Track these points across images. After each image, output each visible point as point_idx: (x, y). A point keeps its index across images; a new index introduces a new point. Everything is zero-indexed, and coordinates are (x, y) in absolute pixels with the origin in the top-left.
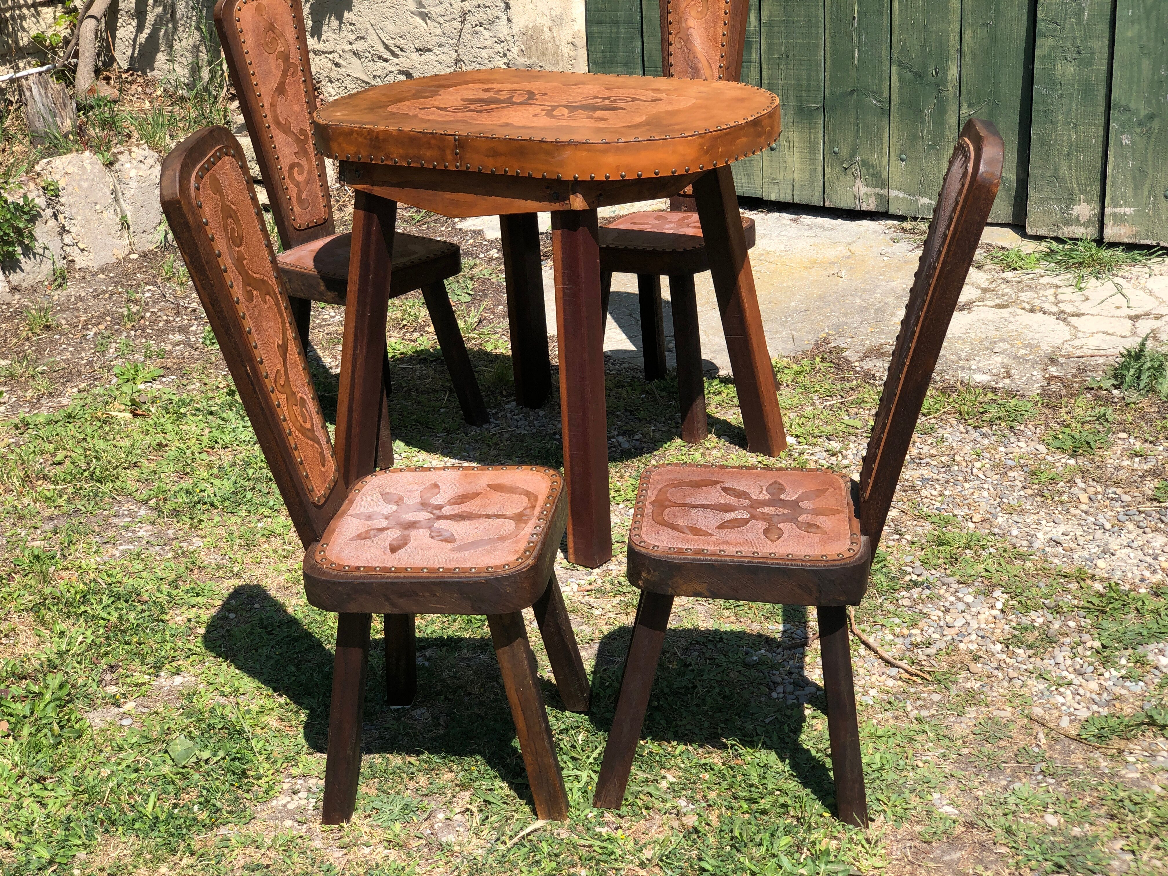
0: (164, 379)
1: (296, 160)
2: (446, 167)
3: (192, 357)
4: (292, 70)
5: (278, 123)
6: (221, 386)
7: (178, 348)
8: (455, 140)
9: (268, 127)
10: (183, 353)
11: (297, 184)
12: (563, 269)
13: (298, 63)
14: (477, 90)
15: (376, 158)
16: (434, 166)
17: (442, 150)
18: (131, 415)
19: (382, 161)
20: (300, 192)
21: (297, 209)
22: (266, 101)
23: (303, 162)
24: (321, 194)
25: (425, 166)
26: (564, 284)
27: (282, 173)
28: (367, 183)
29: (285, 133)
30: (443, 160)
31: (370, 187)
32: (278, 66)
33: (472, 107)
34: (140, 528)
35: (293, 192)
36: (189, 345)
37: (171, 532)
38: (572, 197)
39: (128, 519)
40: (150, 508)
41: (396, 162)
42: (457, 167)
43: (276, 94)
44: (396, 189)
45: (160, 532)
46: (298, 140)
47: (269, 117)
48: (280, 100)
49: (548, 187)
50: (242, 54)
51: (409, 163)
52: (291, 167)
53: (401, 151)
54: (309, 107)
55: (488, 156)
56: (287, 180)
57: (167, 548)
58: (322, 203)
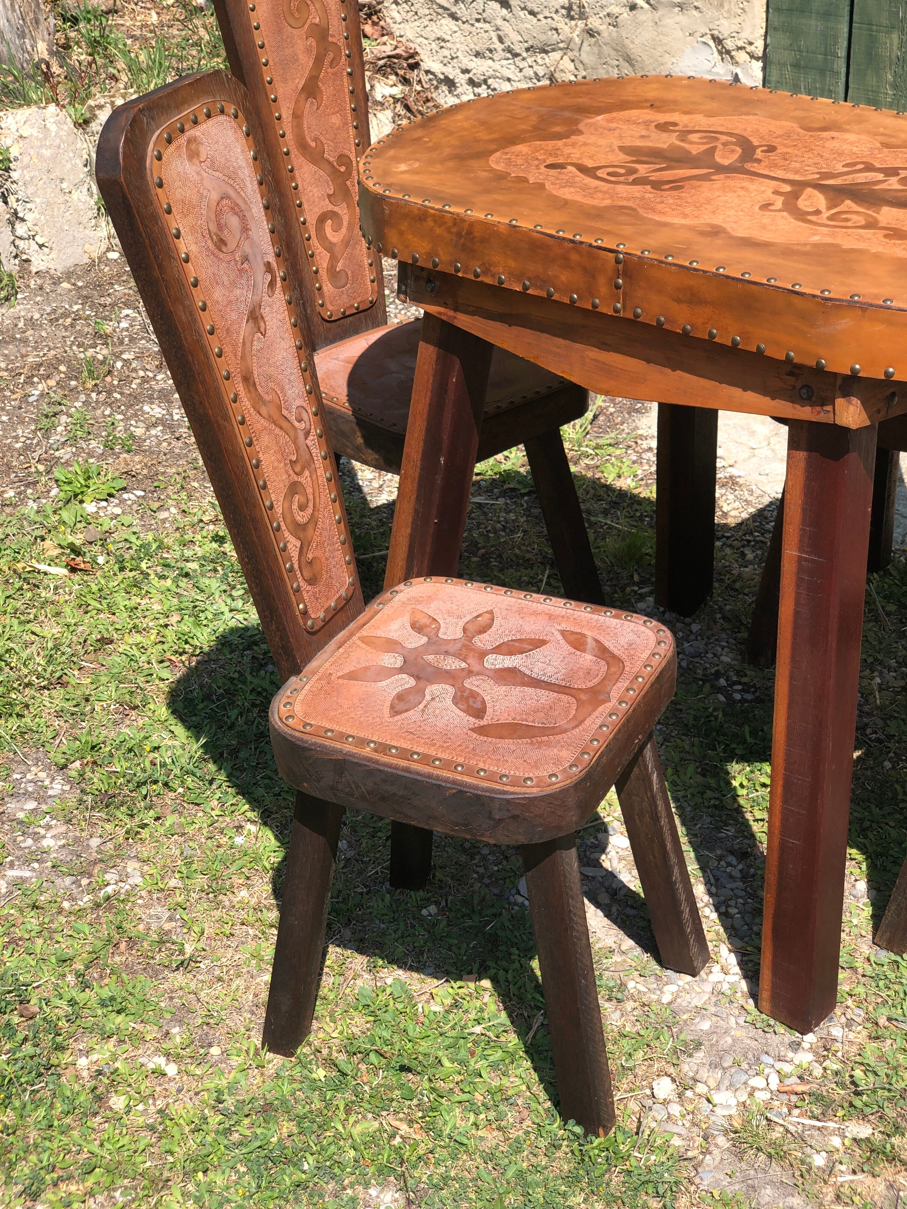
0: (125, 496)
1: (330, 207)
2: (595, 306)
3: (171, 451)
4: (331, 55)
5: (303, 146)
6: (206, 518)
7: (153, 432)
8: (618, 261)
9: (287, 154)
10: (159, 444)
11: (330, 247)
12: (803, 522)
13: (342, 43)
14: (647, 123)
15: (466, 270)
16: (573, 301)
17: (591, 274)
18: (65, 572)
19: (477, 275)
20: (333, 259)
21: (328, 288)
22: (286, 111)
23: (342, 210)
24: (366, 262)
25: (556, 297)
26: (801, 549)
27: (307, 230)
28: (445, 305)
29: (314, 162)
30: (591, 292)
31: (451, 313)
32: (308, 50)
33: (643, 170)
34: (48, 827)
35: (322, 259)
36: (170, 427)
37: (95, 842)
38: (840, 402)
39: (31, 805)
40: (68, 780)
41: (501, 282)
42: (616, 311)
43: (303, 96)
44: (498, 325)
45: (77, 840)
46: (335, 173)
47: (289, 136)
48: (308, 107)
49: (791, 374)
50: (248, 30)
51: (526, 288)
52: (322, 220)
53: (512, 264)
54: (356, 118)
55: (679, 301)
56: (314, 241)
57: (85, 882)
58: (369, 275)
